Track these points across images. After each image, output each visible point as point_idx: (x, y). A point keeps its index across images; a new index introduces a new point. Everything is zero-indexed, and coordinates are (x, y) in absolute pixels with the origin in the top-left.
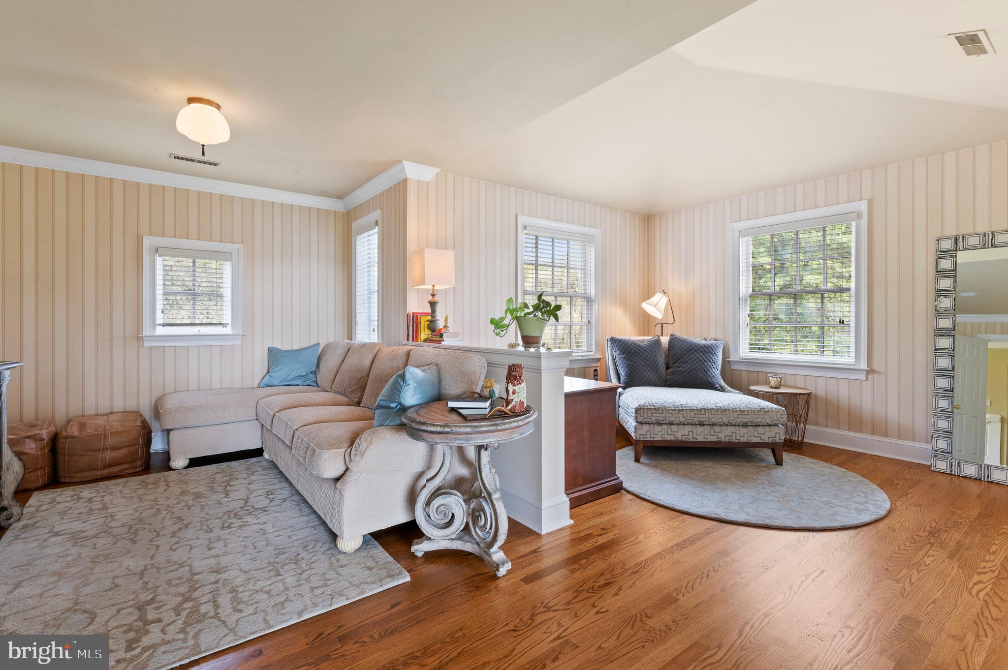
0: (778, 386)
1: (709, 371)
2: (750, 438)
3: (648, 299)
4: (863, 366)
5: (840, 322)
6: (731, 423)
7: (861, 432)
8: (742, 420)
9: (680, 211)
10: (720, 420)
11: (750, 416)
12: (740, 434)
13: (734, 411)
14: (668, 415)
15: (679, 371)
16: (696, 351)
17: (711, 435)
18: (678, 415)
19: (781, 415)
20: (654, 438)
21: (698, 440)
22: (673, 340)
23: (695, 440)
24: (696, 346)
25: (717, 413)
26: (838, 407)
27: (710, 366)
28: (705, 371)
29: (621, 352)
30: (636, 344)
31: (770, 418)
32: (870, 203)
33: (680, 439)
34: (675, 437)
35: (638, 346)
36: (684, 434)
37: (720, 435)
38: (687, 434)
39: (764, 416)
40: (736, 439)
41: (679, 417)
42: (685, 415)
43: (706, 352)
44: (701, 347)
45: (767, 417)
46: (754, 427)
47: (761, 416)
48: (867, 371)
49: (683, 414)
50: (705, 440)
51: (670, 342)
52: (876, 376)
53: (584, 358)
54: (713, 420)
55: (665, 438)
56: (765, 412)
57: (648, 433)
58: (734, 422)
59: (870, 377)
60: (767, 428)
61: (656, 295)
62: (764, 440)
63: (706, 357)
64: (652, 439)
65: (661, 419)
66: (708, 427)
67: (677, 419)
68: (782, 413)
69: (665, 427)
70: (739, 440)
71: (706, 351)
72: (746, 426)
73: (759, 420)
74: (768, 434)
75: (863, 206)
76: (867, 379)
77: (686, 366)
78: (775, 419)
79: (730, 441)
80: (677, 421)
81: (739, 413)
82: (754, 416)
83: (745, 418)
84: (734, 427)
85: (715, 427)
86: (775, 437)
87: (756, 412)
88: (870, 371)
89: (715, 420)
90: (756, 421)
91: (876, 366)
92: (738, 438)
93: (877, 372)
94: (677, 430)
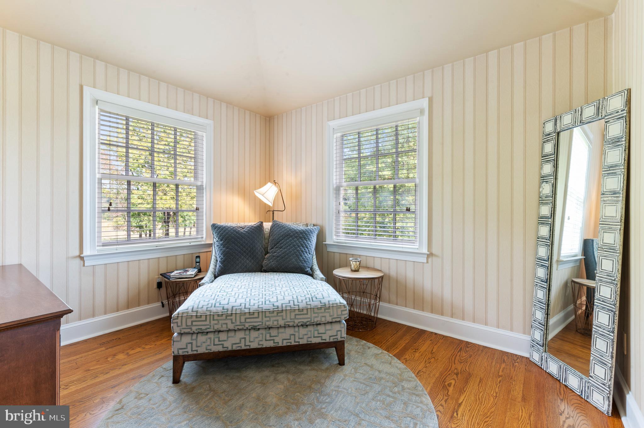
0: (357, 269)
1: (301, 256)
2: (309, 340)
3: (260, 187)
4: (425, 250)
5: (407, 210)
6: (289, 325)
7: (423, 310)
8: (300, 320)
9: (292, 112)
10: (275, 323)
11: (309, 316)
12: (299, 335)
13: (292, 310)
14: (212, 322)
15: (274, 256)
16: (291, 236)
17: (266, 340)
18: (226, 322)
19: (342, 311)
20: (197, 351)
21: (252, 347)
22: (276, 226)
23: (248, 347)
24: (292, 232)
25: (272, 315)
26: (406, 287)
27: (302, 251)
28: (297, 255)
29: (219, 239)
30: (234, 231)
31: (330, 316)
32: (431, 100)
33: (230, 348)
34: (223, 348)
35: (237, 232)
36: (234, 342)
37: (277, 339)
38: (238, 341)
39: (324, 315)
40: (295, 342)
41: (226, 324)
42: (234, 321)
43: (301, 238)
44: (297, 233)
45: (327, 315)
46: (315, 326)
47: (321, 315)
48: (428, 255)
49: (231, 320)
50: (260, 347)
51: (272, 227)
52: (434, 258)
53: (192, 244)
54: (267, 323)
55: (211, 350)
56: (325, 309)
57: (189, 346)
58: (291, 324)
59: (430, 260)
60: (328, 327)
61: (267, 185)
62: (325, 340)
63: (300, 242)
64: (195, 352)
65: (203, 328)
66: (263, 332)
67: (224, 326)
68: (343, 309)
69: (211, 335)
70: (299, 342)
71: (303, 236)
72: (307, 326)
73: (319, 319)
74: (330, 333)
75: (425, 103)
76: (427, 262)
77: (282, 251)
78: (335, 316)
79: (289, 344)
80: (224, 328)
81: (297, 312)
82: (314, 315)
83: (303, 319)
84: (292, 329)
85: (271, 331)
86: (337, 335)
87: (316, 311)
88: (430, 255)
89: (270, 324)
90: (316, 320)
91: (434, 251)
92: (297, 340)
93: (436, 256)
94: (226, 339)
